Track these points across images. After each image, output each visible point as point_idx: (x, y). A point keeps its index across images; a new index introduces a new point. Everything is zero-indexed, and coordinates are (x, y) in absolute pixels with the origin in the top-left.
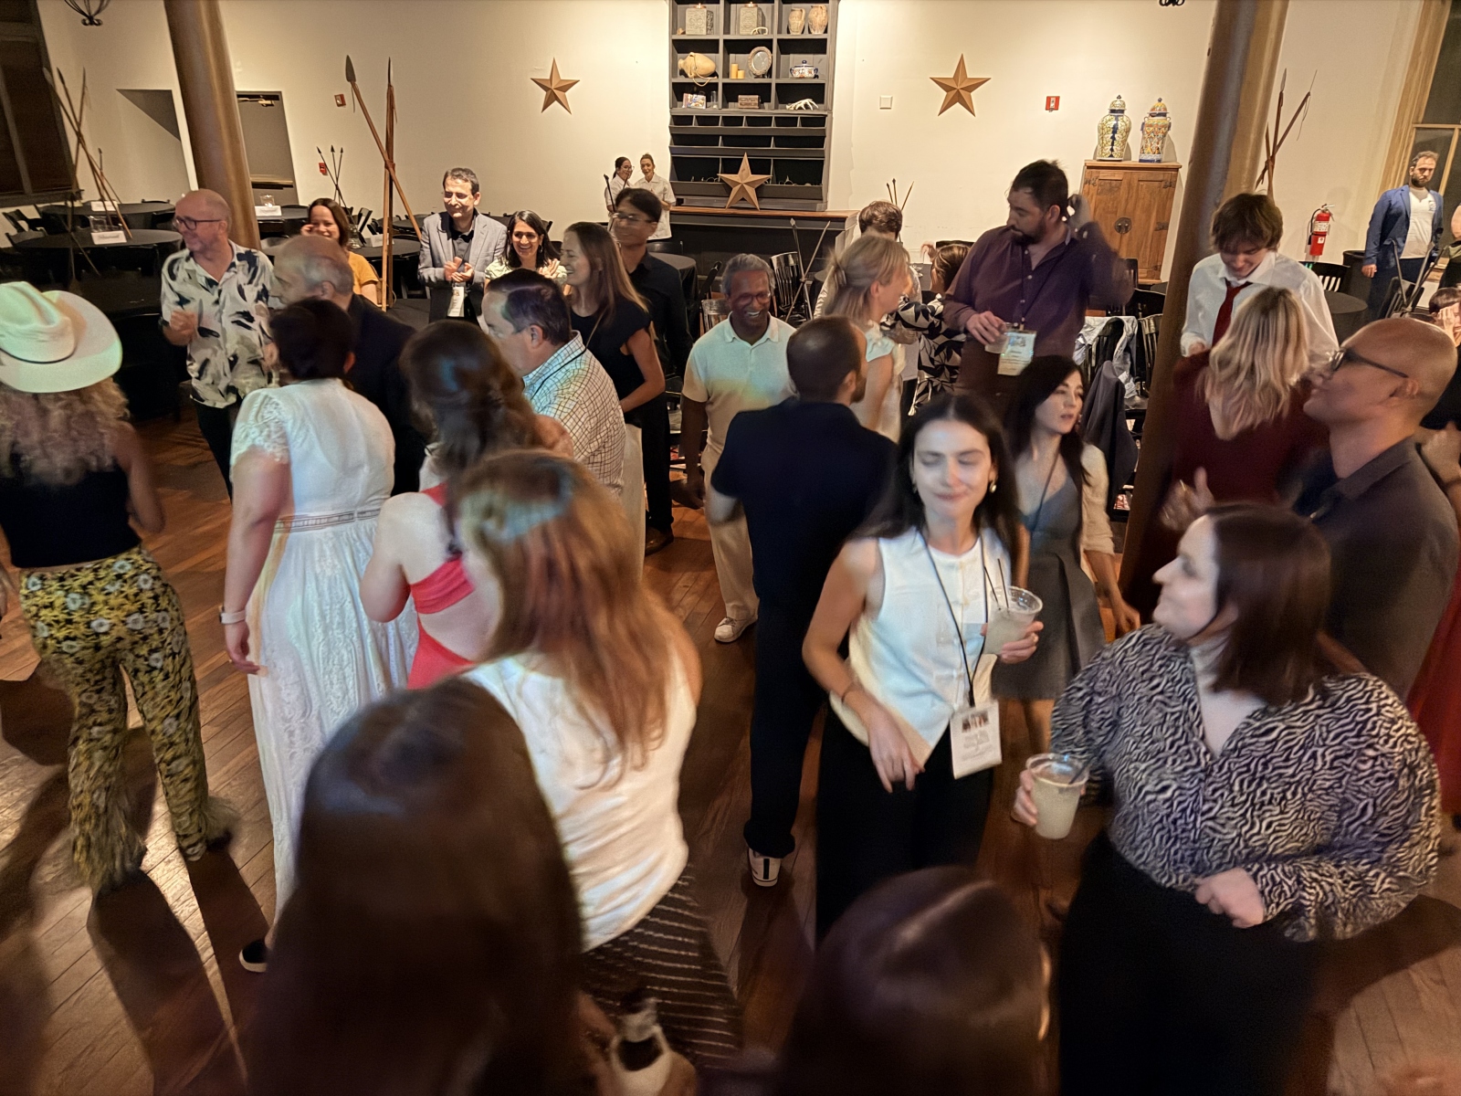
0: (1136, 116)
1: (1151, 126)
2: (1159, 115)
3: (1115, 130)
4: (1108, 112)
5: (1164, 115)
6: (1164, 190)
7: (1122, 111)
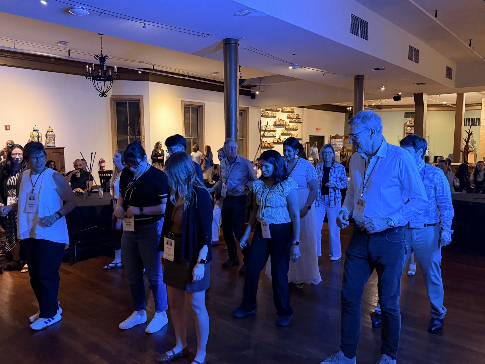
0: (43, 132)
1: (50, 135)
2: (51, 132)
3: (38, 136)
4: (33, 131)
5: (53, 132)
6: (61, 156)
7: (38, 130)
